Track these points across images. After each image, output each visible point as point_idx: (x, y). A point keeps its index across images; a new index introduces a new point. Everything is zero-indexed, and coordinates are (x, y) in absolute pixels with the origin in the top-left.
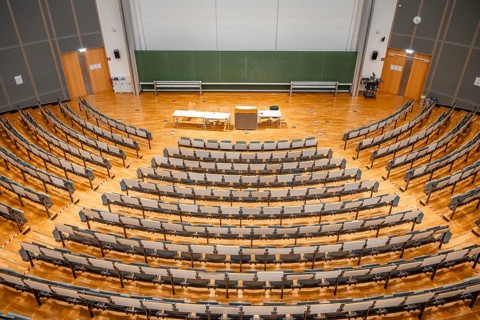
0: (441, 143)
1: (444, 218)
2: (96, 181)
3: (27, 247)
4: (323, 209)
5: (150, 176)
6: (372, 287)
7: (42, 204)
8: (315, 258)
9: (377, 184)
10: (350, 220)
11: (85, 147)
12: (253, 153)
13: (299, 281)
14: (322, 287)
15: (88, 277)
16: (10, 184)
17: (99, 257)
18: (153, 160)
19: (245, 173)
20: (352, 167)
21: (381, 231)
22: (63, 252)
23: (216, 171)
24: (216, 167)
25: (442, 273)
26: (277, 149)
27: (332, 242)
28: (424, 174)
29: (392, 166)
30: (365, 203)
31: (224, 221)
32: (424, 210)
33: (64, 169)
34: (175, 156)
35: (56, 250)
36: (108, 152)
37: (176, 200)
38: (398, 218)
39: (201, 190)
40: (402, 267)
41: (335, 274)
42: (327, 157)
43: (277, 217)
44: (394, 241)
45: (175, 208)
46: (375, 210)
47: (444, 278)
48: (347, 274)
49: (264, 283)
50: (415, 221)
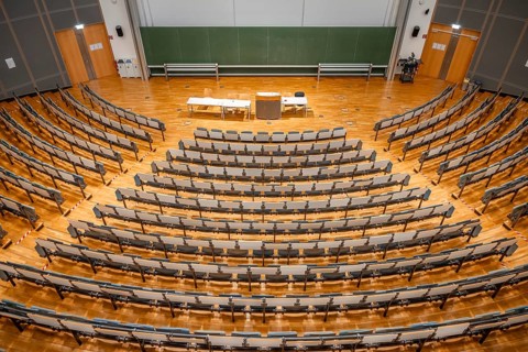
0: (480, 133)
1: (476, 212)
2: (108, 176)
3: (43, 244)
4: (350, 203)
5: (165, 171)
6: (396, 279)
7: (54, 200)
8: (339, 252)
9: (408, 177)
10: (378, 215)
11: (93, 139)
12: (277, 145)
13: (323, 275)
14: (346, 280)
15: (109, 272)
16: (17, 179)
17: (118, 253)
18: (168, 153)
19: (267, 166)
20: (382, 159)
21: (409, 225)
22: (80, 248)
23: (236, 165)
24: (236, 160)
25: (468, 266)
26: (302, 141)
27: (358, 237)
28: (460, 166)
29: (425, 158)
30: (394, 197)
31: (246, 217)
32: (455, 203)
33: (73, 163)
34: (192, 149)
35: (73, 246)
36: (118, 145)
37: (194, 195)
38: (427, 212)
39: (220, 185)
40: (428, 260)
41: (359, 268)
42: (356, 149)
43: (301, 212)
44: (422, 235)
45: (194, 203)
46: (404, 204)
47: (469, 270)
48: (371, 267)
49: (288, 277)
50: (445, 215)
